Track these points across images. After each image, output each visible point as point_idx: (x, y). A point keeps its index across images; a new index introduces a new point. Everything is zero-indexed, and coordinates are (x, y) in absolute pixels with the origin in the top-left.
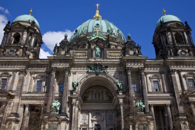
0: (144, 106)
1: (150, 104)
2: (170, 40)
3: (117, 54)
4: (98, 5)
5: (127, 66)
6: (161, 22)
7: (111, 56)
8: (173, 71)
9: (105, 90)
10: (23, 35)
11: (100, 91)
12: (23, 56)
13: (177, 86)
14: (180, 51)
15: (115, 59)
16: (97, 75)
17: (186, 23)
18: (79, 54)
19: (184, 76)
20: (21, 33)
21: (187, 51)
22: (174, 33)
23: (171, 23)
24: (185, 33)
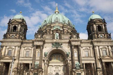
0: (80, 64)
1: (84, 63)
2: (95, 29)
3: (67, 37)
4: (57, 4)
5: (72, 44)
6: (91, 19)
7: (64, 38)
8: (96, 46)
9: (61, 55)
10: (18, 27)
12: (19, 38)
13: (97, 54)
14: (100, 35)
15: (66, 39)
16: (57, 48)
17: (104, 19)
18: (47, 37)
19: (101, 49)
20: (17, 26)
21: (103, 35)
22: (97, 25)
23: (96, 20)
24: (103, 25)
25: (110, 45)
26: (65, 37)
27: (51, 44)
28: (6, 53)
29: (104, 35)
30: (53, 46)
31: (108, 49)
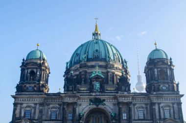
2: (156, 76)
3: (112, 89)
5: (119, 101)
7: (107, 90)
8: (154, 104)
9: (104, 115)
10: (37, 72)
11: (99, 116)
13: (155, 115)
14: (161, 86)
15: (111, 92)
16: (97, 106)
17: (171, 59)
19: (162, 107)
20: (35, 70)
21: (167, 86)
22: (159, 69)
23: (158, 60)
24: (168, 70)
25: (177, 101)
26: (109, 89)
27: (88, 101)
28: (23, 115)
29: (169, 86)
30: (91, 103)
31: (173, 107)
